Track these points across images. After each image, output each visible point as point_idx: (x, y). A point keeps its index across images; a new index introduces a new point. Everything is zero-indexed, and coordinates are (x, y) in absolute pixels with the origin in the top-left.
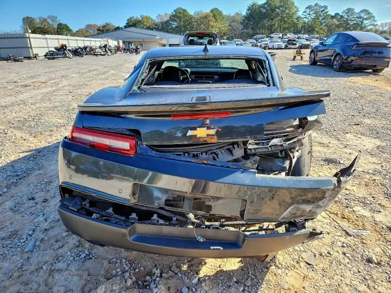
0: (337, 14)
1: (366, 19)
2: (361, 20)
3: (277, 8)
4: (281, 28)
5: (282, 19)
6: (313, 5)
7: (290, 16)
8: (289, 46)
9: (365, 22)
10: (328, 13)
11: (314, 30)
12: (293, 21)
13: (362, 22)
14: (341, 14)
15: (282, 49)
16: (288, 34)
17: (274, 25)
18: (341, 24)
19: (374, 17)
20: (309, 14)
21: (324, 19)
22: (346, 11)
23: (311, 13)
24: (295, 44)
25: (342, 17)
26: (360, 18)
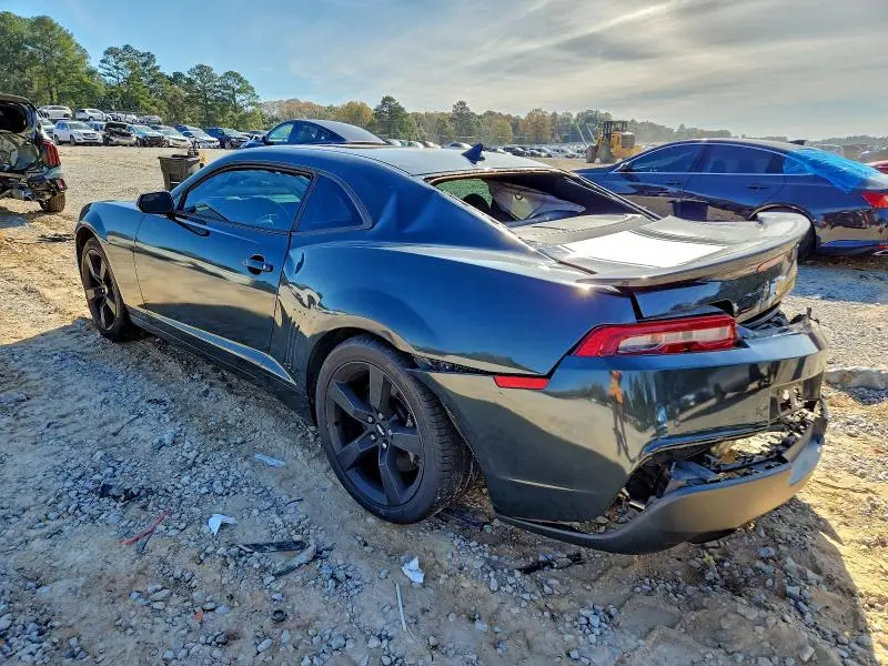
0: (178, 75)
1: (239, 91)
2: (230, 92)
3: (26, 42)
4: (51, 93)
5: (50, 72)
6: (121, 47)
7: (72, 67)
8: (115, 140)
9: (238, 98)
10: (161, 70)
11: (137, 104)
12: (80, 79)
13: (233, 97)
14: (189, 76)
15: (98, 144)
16: (86, 110)
17: (31, 85)
18: (192, 97)
19: (252, 89)
20: (117, 68)
21: (153, 82)
22: (197, 71)
23: (121, 65)
24: (129, 135)
25: (190, 82)
26: (227, 87)
